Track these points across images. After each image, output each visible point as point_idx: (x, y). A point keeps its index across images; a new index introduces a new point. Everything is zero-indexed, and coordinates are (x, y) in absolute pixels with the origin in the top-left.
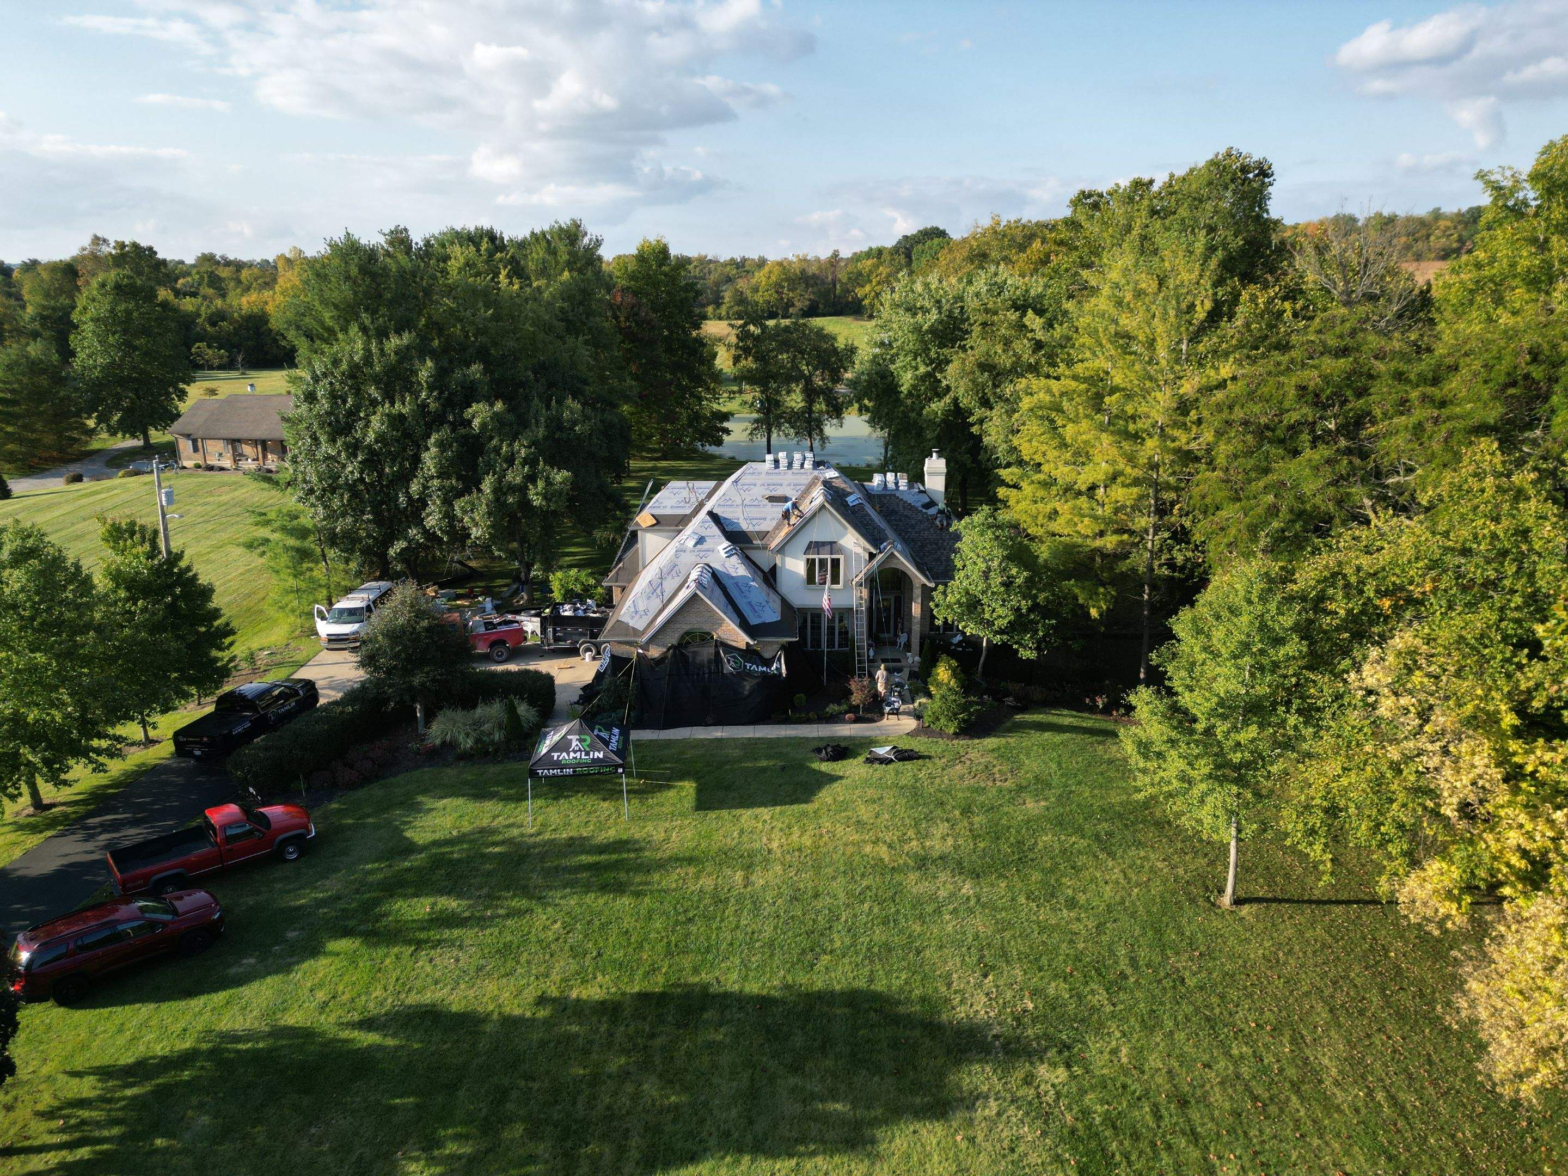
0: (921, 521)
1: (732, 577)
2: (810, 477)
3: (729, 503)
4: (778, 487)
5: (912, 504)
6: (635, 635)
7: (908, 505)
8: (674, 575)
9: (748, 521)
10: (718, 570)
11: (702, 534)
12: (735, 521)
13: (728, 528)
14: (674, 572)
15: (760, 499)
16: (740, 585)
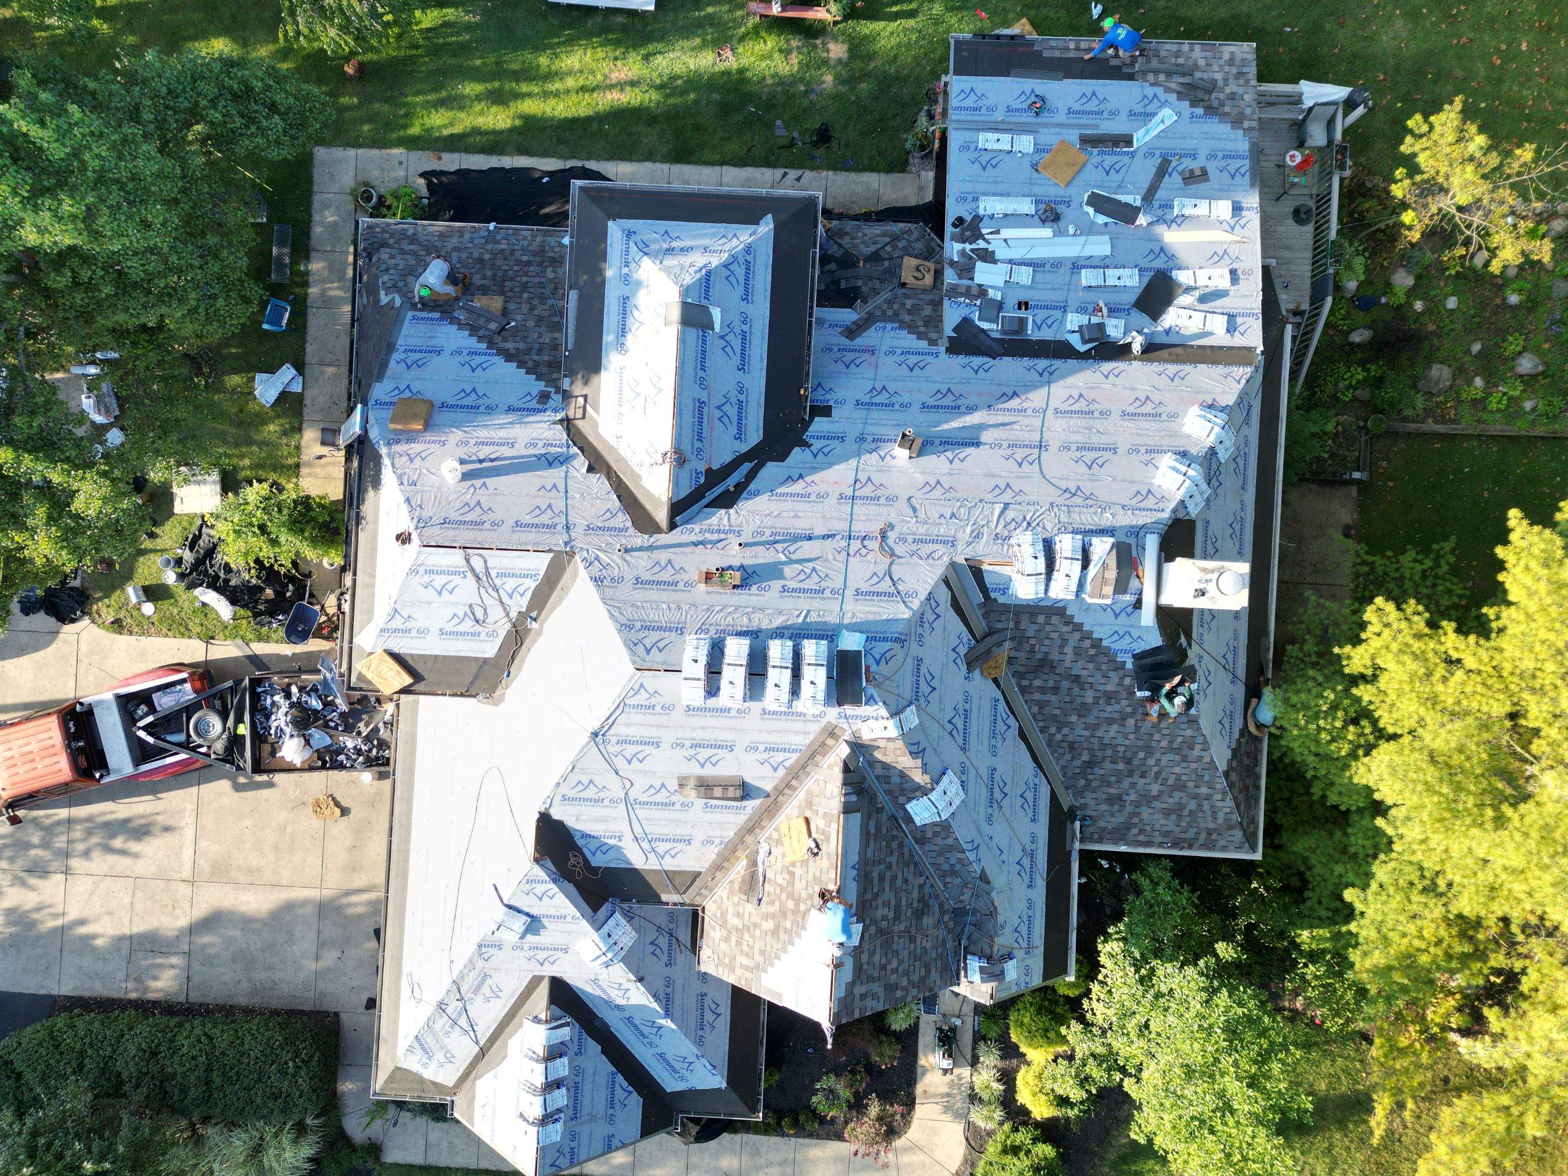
0: (1110, 697)
1: (619, 1007)
2: (815, 728)
3: (591, 793)
4: (722, 753)
5: (1105, 643)
6: (440, 1093)
7: (1093, 647)
8: (489, 993)
9: (645, 845)
10: (584, 992)
11: (534, 912)
12: (612, 842)
13: (597, 861)
14: (486, 989)
15: (673, 785)
16: (638, 1022)
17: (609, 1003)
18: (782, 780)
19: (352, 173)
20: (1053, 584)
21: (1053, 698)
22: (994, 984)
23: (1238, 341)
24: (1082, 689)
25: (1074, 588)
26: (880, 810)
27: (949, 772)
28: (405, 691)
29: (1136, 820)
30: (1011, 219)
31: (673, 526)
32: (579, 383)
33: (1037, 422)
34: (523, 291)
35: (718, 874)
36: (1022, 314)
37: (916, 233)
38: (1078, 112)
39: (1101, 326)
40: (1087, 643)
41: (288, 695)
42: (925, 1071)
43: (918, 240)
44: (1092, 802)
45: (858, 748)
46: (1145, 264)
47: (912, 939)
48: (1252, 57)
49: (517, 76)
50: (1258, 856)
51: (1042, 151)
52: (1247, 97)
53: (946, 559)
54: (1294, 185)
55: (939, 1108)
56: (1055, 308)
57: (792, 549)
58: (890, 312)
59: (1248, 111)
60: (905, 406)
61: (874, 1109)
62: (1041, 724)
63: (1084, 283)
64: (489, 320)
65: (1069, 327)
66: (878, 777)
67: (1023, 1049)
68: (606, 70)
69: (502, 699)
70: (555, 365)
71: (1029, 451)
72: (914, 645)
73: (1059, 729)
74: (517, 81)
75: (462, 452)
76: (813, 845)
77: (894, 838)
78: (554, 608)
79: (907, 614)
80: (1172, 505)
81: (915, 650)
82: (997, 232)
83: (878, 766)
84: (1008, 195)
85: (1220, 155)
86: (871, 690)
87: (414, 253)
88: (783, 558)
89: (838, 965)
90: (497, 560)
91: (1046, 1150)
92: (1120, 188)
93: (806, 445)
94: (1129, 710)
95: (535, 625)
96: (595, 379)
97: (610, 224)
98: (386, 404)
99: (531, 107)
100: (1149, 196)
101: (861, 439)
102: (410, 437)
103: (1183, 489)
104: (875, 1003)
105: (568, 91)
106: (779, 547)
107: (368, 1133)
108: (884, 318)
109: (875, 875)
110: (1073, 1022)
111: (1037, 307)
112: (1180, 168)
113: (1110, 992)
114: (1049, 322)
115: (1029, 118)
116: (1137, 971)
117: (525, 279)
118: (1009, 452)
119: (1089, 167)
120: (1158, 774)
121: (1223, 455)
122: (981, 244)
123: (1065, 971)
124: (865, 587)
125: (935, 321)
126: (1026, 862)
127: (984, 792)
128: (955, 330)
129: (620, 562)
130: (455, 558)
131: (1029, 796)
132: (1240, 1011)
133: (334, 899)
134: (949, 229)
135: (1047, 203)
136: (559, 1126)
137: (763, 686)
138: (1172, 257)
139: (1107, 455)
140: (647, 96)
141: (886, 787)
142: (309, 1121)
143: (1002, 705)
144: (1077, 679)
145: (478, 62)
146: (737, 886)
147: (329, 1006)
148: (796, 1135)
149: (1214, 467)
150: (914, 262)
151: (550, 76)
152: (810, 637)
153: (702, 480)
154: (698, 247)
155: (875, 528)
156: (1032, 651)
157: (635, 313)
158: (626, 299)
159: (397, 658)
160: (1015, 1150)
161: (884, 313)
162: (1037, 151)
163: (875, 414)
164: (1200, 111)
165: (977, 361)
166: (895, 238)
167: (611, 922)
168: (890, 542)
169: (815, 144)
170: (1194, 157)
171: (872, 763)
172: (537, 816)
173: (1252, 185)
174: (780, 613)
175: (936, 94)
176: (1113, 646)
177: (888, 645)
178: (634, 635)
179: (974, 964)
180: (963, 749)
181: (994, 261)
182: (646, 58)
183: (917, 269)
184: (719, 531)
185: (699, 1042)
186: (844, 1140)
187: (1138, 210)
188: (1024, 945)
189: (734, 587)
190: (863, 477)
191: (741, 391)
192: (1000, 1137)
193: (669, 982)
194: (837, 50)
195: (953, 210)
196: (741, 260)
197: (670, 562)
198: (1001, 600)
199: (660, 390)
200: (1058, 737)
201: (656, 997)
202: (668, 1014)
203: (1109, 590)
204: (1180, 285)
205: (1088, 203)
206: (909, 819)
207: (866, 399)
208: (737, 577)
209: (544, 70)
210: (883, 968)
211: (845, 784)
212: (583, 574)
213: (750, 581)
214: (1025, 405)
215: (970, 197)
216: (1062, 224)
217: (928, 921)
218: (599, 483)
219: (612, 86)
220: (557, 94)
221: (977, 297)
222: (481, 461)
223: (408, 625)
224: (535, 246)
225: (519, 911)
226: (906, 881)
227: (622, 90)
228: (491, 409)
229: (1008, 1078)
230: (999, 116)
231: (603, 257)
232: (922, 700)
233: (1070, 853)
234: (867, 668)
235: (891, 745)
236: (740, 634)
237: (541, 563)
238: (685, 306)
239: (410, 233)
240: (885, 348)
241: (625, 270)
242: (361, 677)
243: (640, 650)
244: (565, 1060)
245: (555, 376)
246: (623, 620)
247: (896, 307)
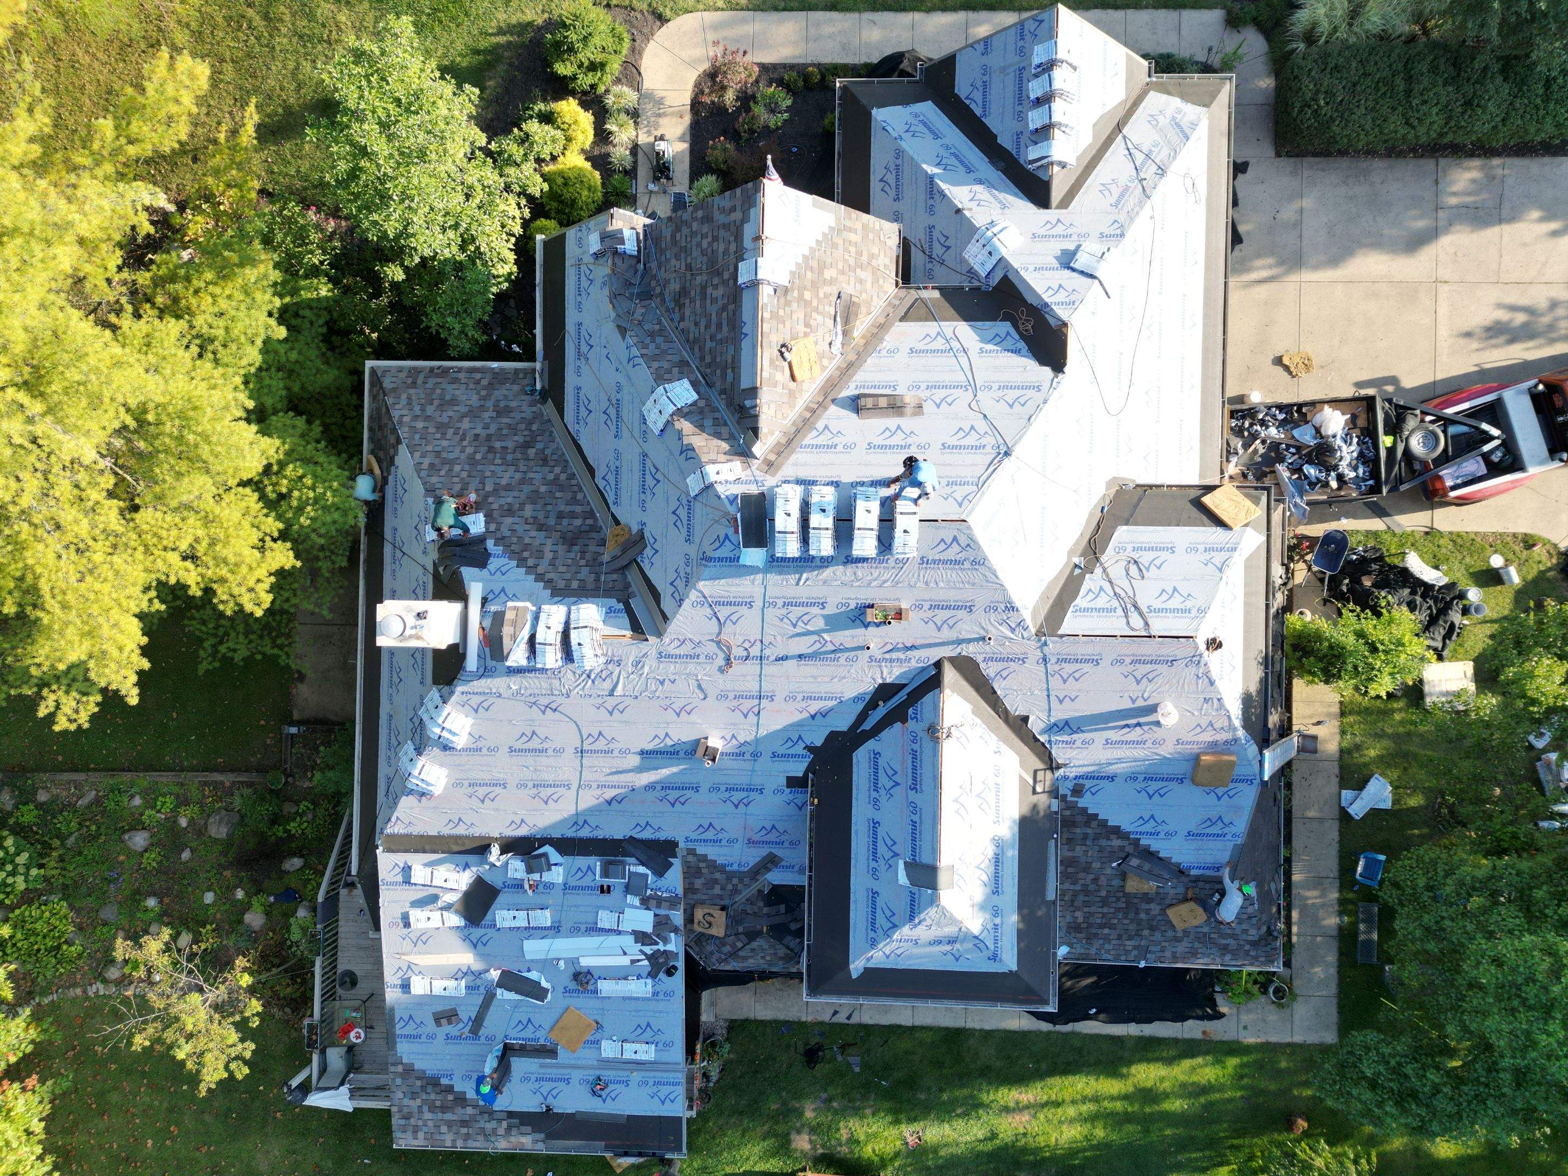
2: (787, 470)
3: (1011, 395)
4: (879, 441)
5: (514, 563)
6: (1162, 84)
7: (525, 559)
8: (1113, 188)
9: (955, 345)
10: (1016, 195)
11: (1067, 273)
12: (990, 347)
13: (1004, 327)
14: (1116, 192)
15: (928, 407)
16: (961, 168)
17: (991, 185)
18: (819, 418)
19: (1297, 1017)
20: (562, 619)
21: (562, 508)
22: (610, 228)
23: (400, 859)
24: (535, 518)
25: (543, 616)
26: (723, 392)
27: (657, 432)
28: (1209, 489)
29: (483, 393)
30: (621, 975)
31: (938, 665)
32: (1042, 808)
33: (587, 775)
34: (1107, 897)
35: (882, 320)
36: (606, 881)
37: (714, 959)
38: (560, 1080)
39: (530, 870)
40: (531, 562)
41: (1340, 478)
42: (681, 139)
43: (712, 953)
44: (524, 408)
45: (744, 453)
46: (491, 932)
47: (689, 267)
48: (397, 1135)
49: (1127, 1118)
50: (369, 364)
51: (593, 1042)
52: (400, 1095)
53: (666, 640)
54: (356, 1010)
55: (667, 103)
56: (574, 888)
57: (818, 646)
58: (735, 881)
59: (399, 1081)
60: (715, 789)
61: (730, 97)
62: (574, 482)
63: (547, 913)
64: (1139, 867)
65: (561, 869)
66: (725, 424)
67: (588, 165)
68: (1034, 1123)
69: (1109, 484)
70: (1068, 823)
71: (593, 747)
72: (693, 555)
73: (557, 478)
74: (1126, 1113)
75: (1158, 733)
76: (786, 355)
77: (709, 366)
78: (1057, 578)
79: (701, 585)
80: (454, 699)
81: (692, 550)
82: (633, 962)
83: (726, 436)
84: (624, 998)
85: (423, 1039)
86: (732, 510)
87: (1223, 936)
88: (825, 636)
89: (758, 238)
90: (1116, 625)
91: (563, 69)
92: (516, 1005)
93: (810, 749)
94: (490, 499)
95: (1076, 560)
96: (1026, 810)
97: (1014, 968)
98: (1242, 781)
99: (1111, 1086)
100: (489, 997)
101: (756, 755)
102: (1213, 747)
103: (444, 714)
104: (722, 204)
105: (1073, 1102)
106: (830, 647)
107: (1240, 38)
108: (740, 875)
109: (725, 329)
110: (538, 195)
111: (592, 889)
112: (461, 1025)
113: (503, 226)
114: (580, 874)
115: (607, 1074)
116: (478, 248)
117: (1105, 910)
118: (611, 746)
119: (547, 1026)
120: (462, 439)
121: (409, 747)
122: (648, 950)
123: (546, 244)
124: (744, 610)
125: (691, 873)
126: (584, 348)
127: (624, 413)
128: (671, 864)
129: (990, 628)
130: (1159, 626)
131: (583, 412)
132: (375, 217)
133: (1288, 272)
134: (681, 964)
135: (586, 991)
136: (1036, 61)
137: (838, 509)
138: (466, 938)
139: (518, 745)
140: (992, 1097)
141: (717, 415)
142: (1302, 46)
143: (611, 500)
144: (541, 527)
145: (1168, 1132)
146: (863, 309)
147: (1286, 164)
148: (806, 66)
149: (417, 737)
150: (714, 931)
151: (1092, 1118)
152: (794, 560)
153: (910, 711)
154: (924, 946)
155: (737, 668)
156: (583, 553)
157: (985, 878)
158: (996, 892)
159: (1219, 522)
160: (593, 67)
161: (741, 880)
162: (598, 1042)
163: (743, 780)
164: (444, 1081)
165: (647, 835)
166: (734, 954)
167: (989, 267)
168: (721, 655)
169: (820, 1047)
170: (448, 1037)
171: (730, 438)
172: (1066, 369)
173: (392, 1009)
174: (825, 582)
175: (701, 1099)
176: (506, 560)
177: (717, 554)
178: (971, 555)
179: (630, 246)
180: (645, 455)
181: (634, 933)
182: (993, 1136)
183: (710, 924)
184: (891, 661)
185: (899, 153)
186: (759, 65)
187: (500, 984)
188: (583, 268)
189: (872, 606)
190: (752, 718)
191: (876, 801)
192: (608, 79)
193: (931, 210)
194: (802, 1143)
195: (678, 983)
196: (880, 931)
197: (939, 629)
198: (613, 602)
199: (956, 801)
200: (557, 470)
201: (943, 195)
202: (931, 179)
203: (509, 615)
204: (457, 912)
205: (546, 991)
206: (694, 384)
207: (753, 795)
208: (870, 615)
209: (1099, 1125)
210: (715, 239)
211: (756, 417)
212: (1027, 615)
213: (857, 613)
214: (599, 792)
215: (661, 996)
216: (572, 970)
217: (675, 286)
218: (1016, 706)
219: (1027, 1107)
220: (1085, 1099)
221: (650, 897)
222: (1139, 725)
223: (1207, 556)
224: (1097, 943)
225: (1082, 273)
226: (696, 324)
227: (1017, 1103)
228: (1132, 777)
229: (602, 136)
230: (636, 1076)
231: (1021, 935)
232: (684, 502)
233: (545, 358)
234: (736, 532)
235: (713, 456)
236: (864, 560)
237: (1070, 624)
238: (933, 886)
239: (1228, 957)
240: (737, 846)
241: (998, 921)
242: (1256, 501)
243: (963, 541)
244: (1032, 127)
245: (1068, 813)
246: (982, 569)
247: (730, 887)
